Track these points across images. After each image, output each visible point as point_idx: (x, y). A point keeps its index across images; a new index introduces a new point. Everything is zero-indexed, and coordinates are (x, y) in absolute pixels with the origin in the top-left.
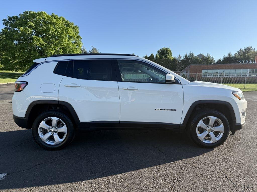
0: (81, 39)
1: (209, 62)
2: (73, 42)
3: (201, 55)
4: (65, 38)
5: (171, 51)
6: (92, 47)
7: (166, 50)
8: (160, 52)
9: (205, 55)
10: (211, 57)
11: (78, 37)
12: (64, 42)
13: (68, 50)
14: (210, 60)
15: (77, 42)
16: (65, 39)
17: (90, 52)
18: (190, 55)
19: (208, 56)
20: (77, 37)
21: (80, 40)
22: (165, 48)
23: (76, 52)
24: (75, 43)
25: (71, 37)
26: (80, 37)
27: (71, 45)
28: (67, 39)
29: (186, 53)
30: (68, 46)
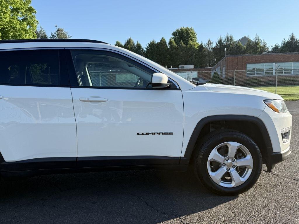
0: (36, 12)
1: (259, 50)
2: (21, 19)
3: (245, 38)
4: (4, 11)
5: (194, 33)
6: (56, 26)
7: (187, 31)
8: (177, 35)
9: (253, 39)
10: (263, 42)
11: (30, 10)
12: (3, 18)
13: (12, 33)
14: (260, 47)
15: (27, 19)
16: (5, 13)
17: (53, 36)
18: (227, 38)
19: (257, 40)
20: (27, 9)
21: (33, 14)
22: (185, 28)
23: (26, 36)
24: (24, 20)
25: (17, 10)
26: (33, 9)
27: (16, 24)
28: (9, 13)
29: (221, 36)
30: (11, 26)
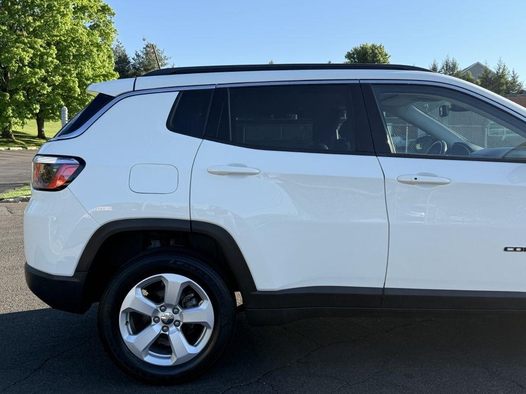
0: (114, 14)
1: (505, 87)
2: (87, 25)
3: (478, 65)
4: (63, 12)
5: (386, 55)
6: (144, 40)
7: (373, 51)
8: (354, 58)
9: (493, 68)
10: (511, 73)
11: (104, 9)
12: (60, 24)
13: (74, 51)
14: (507, 83)
15: (99, 26)
16: (64, 15)
17: (138, 56)
18: (447, 65)
19: (501, 70)
20: (100, 8)
21: (108, 18)
22: (370, 45)
23: (98, 55)
24: (93, 28)
25: (82, 9)
26: (109, 9)
27: (82, 34)
28: (70, 16)
29: (435, 61)
30: (73, 38)
